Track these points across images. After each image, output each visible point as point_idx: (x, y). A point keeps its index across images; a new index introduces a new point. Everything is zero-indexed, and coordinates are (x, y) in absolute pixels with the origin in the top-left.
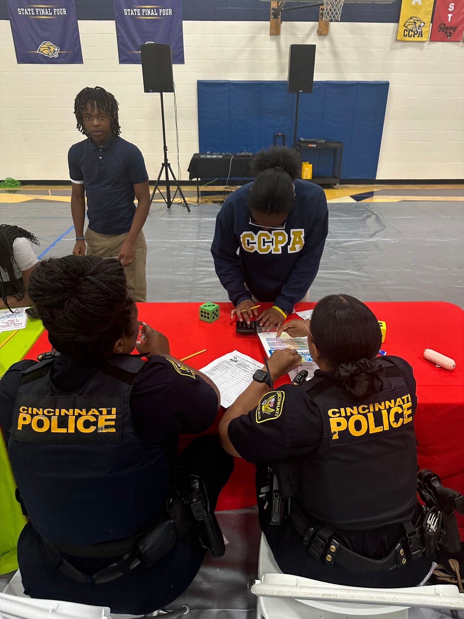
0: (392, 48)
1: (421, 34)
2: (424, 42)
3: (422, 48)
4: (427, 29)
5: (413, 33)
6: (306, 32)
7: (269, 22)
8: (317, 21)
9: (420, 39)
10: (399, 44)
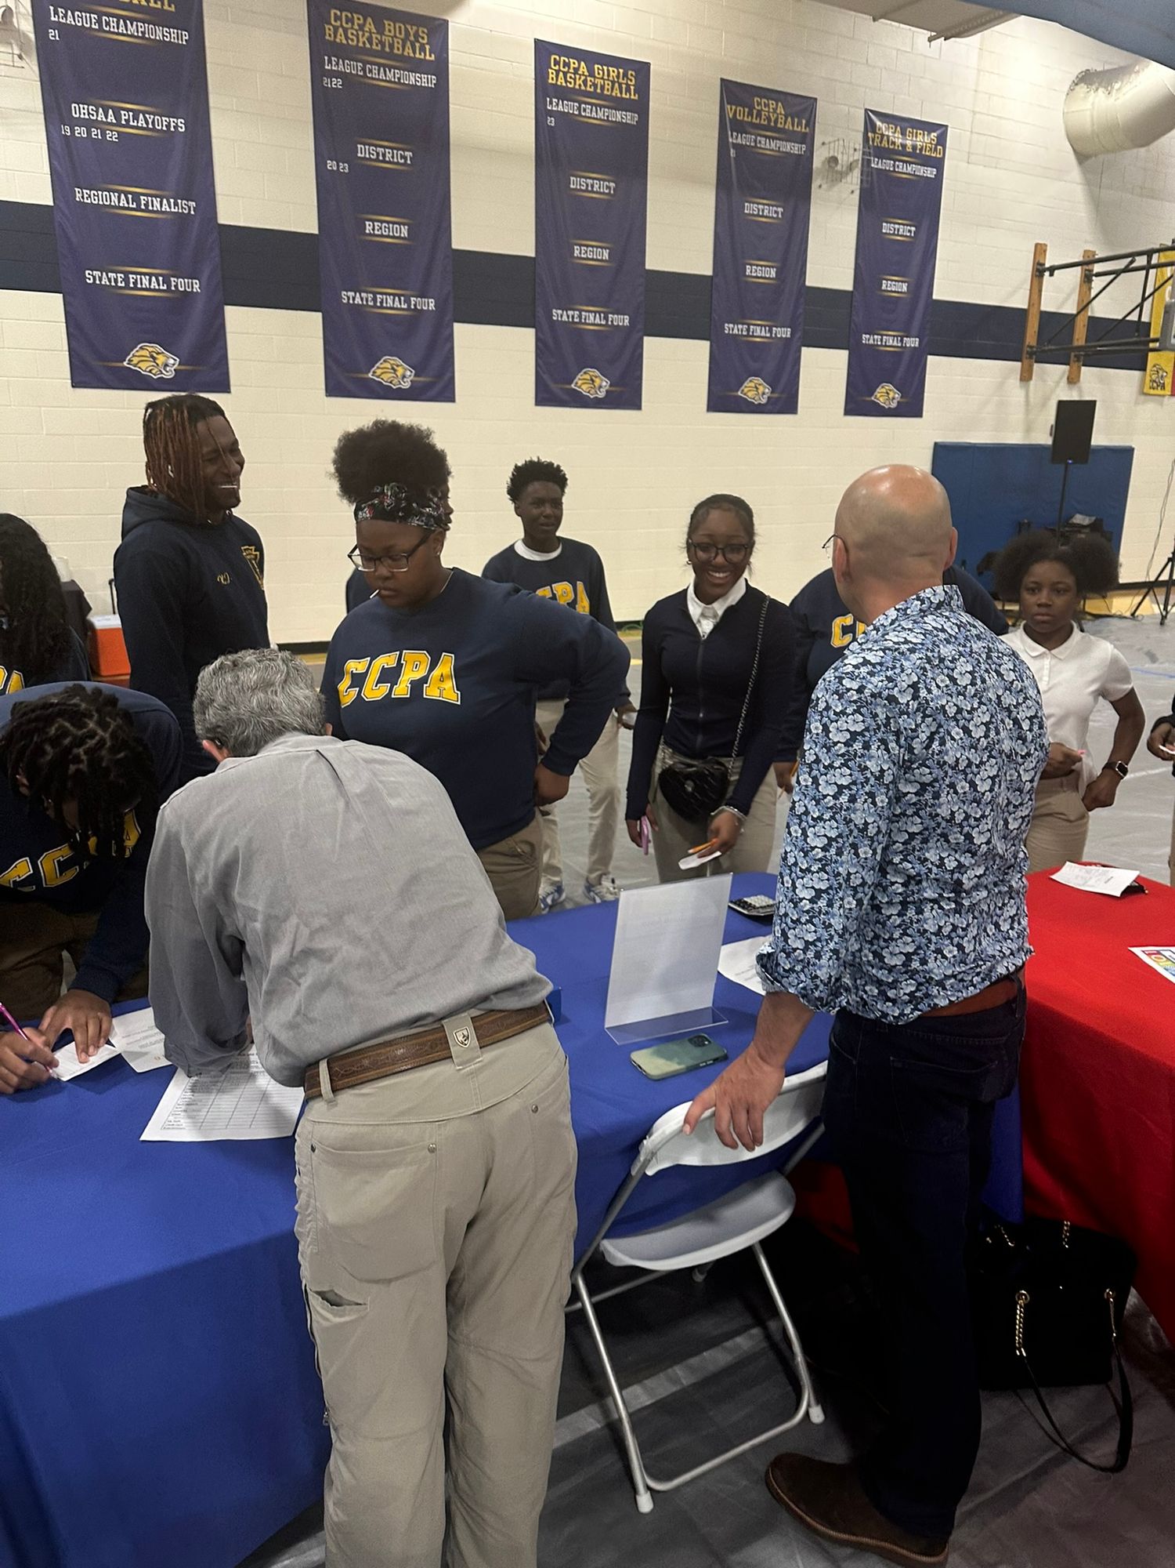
0: (1136, 403)
1: (1163, 387)
2: (1164, 396)
3: (1161, 404)
4: (1168, 381)
5: (1155, 385)
6: (1056, 378)
7: (1019, 364)
8: (1068, 364)
9: (1162, 392)
10: (1143, 397)
